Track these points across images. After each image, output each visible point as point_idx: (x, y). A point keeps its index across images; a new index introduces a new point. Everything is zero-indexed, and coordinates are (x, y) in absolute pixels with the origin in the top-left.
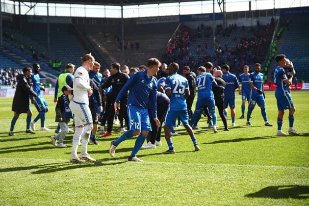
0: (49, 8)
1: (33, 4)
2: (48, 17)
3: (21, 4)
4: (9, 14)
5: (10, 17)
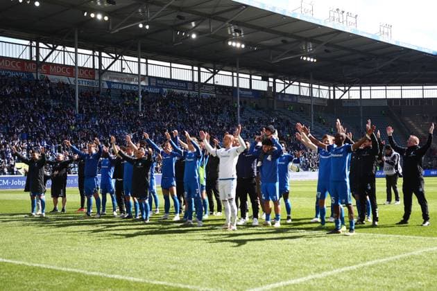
0: (362, 92)
1: (347, 88)
2: (361, 99)
3: (336, 89)
4: (324, 99)
5: (326, 102)
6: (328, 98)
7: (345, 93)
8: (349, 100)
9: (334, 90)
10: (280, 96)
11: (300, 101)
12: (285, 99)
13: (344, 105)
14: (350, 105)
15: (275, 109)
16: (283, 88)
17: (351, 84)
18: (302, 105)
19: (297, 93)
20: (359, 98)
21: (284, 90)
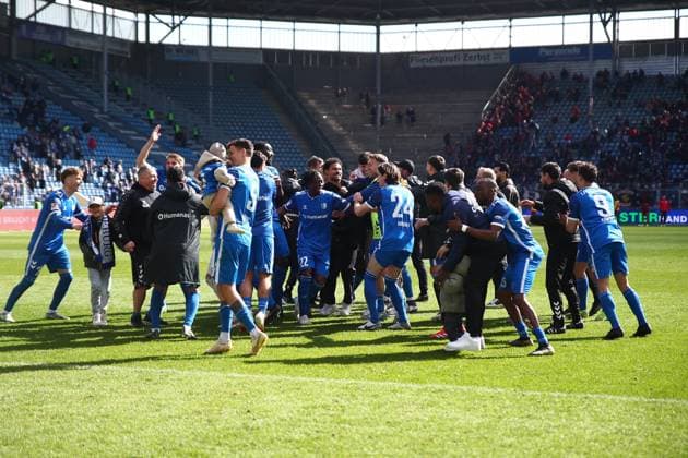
2: (210, 49)
3: (151, 17)
4: (123, 42)
5: (127, 49)
6: (132, 38)
7: (173, 28)
8: (180, 48)
9: (147, 22)
10: (24, 27)
11: (71, 42)
12: (35, 36)
13: (168, 56)
14: (182, 57)
15: (15, 57)
16: (32, 11)
17: (189, 11)
18: (76, 51)
19: (63, 23)
20: (206, 43)
21: (34, 15)
